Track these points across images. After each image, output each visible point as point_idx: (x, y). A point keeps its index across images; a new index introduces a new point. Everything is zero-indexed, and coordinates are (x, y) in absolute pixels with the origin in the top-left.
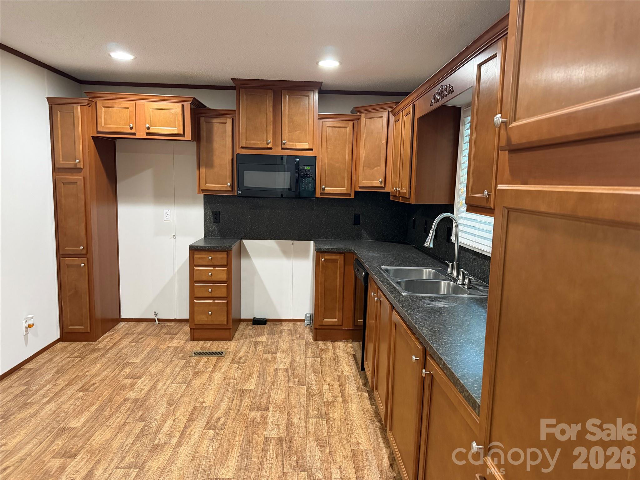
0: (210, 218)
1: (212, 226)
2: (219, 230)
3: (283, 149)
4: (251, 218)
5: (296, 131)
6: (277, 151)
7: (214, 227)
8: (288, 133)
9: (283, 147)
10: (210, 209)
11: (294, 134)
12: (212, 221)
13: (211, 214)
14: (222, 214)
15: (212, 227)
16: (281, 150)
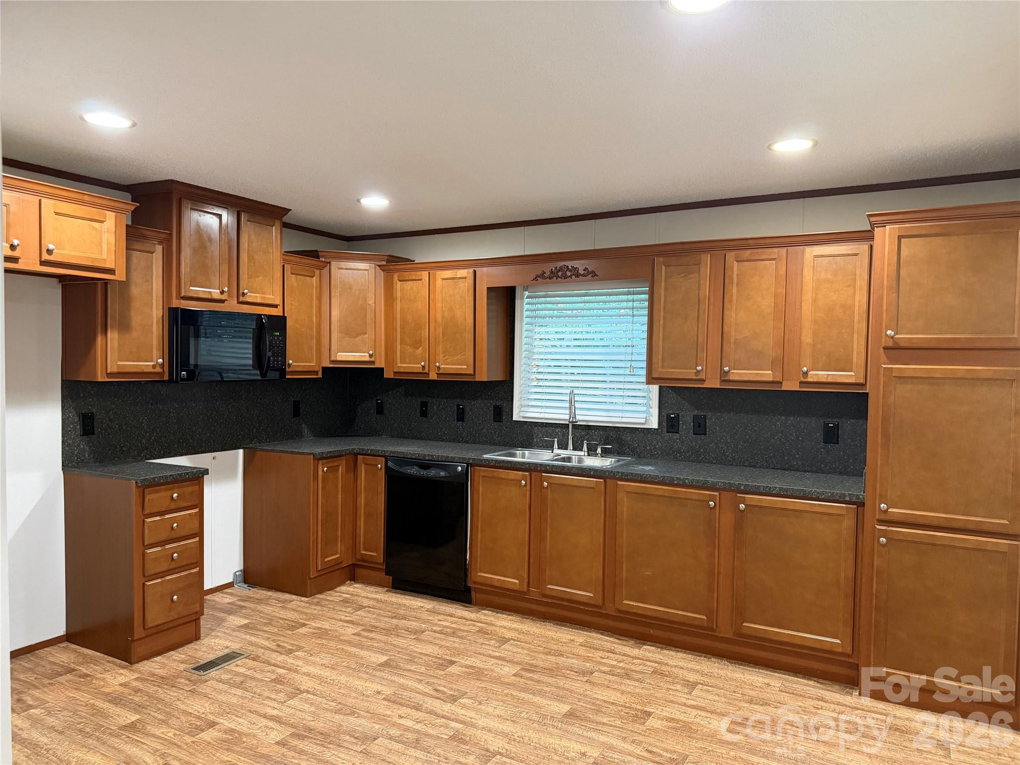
0: (74, 428)
1: (79, 444)
2: (93, 450)
3: (239, 302)
4: (148, 421)
5: (258, 277)
6: (232, 306)
7: (83, 444)
8: (248, 278)
9: (241, 299)
10: (75, 409)
11: (255, 280)
12: (78, 433)
13: (76, 419)
14: (97, 417)
15: (79, 446)
16: (237, 303)
